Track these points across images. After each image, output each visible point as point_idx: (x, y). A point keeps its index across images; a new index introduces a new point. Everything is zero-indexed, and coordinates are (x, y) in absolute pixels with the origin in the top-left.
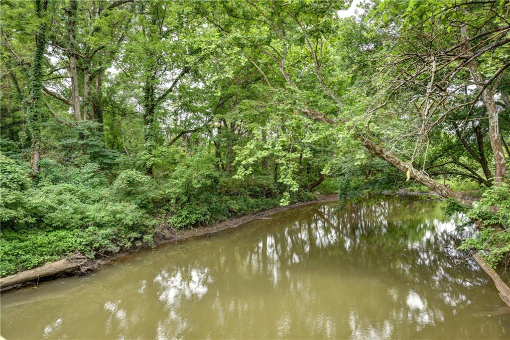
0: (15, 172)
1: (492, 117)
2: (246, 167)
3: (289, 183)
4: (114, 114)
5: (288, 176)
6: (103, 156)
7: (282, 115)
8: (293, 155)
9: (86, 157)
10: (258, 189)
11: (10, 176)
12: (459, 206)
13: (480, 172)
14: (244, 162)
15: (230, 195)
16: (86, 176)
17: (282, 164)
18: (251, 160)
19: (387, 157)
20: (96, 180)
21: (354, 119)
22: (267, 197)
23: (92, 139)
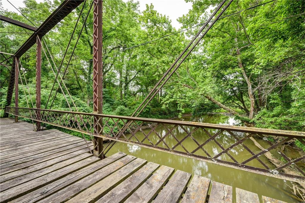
0: (86, 107)
1: (249, 87)
2: (166, 104)
3: (181, 110)
4: (109, 86)
5: (181, 107)
6: (109, 101)
7: (178, 86)
8: (182, 100)
9: (105, 101)
10: (162, 112)
11: (85, 108)
12: (239, 117)
13: (242, 105)
14: (165, 103)
15: (153, 114)
16: (105, 108)
17: (179, 103)
18: (168, 102)
19: (213, 100)
20: (109, 109)
21: (204, 88)
22: (165, 115)
23: (106, 95)
